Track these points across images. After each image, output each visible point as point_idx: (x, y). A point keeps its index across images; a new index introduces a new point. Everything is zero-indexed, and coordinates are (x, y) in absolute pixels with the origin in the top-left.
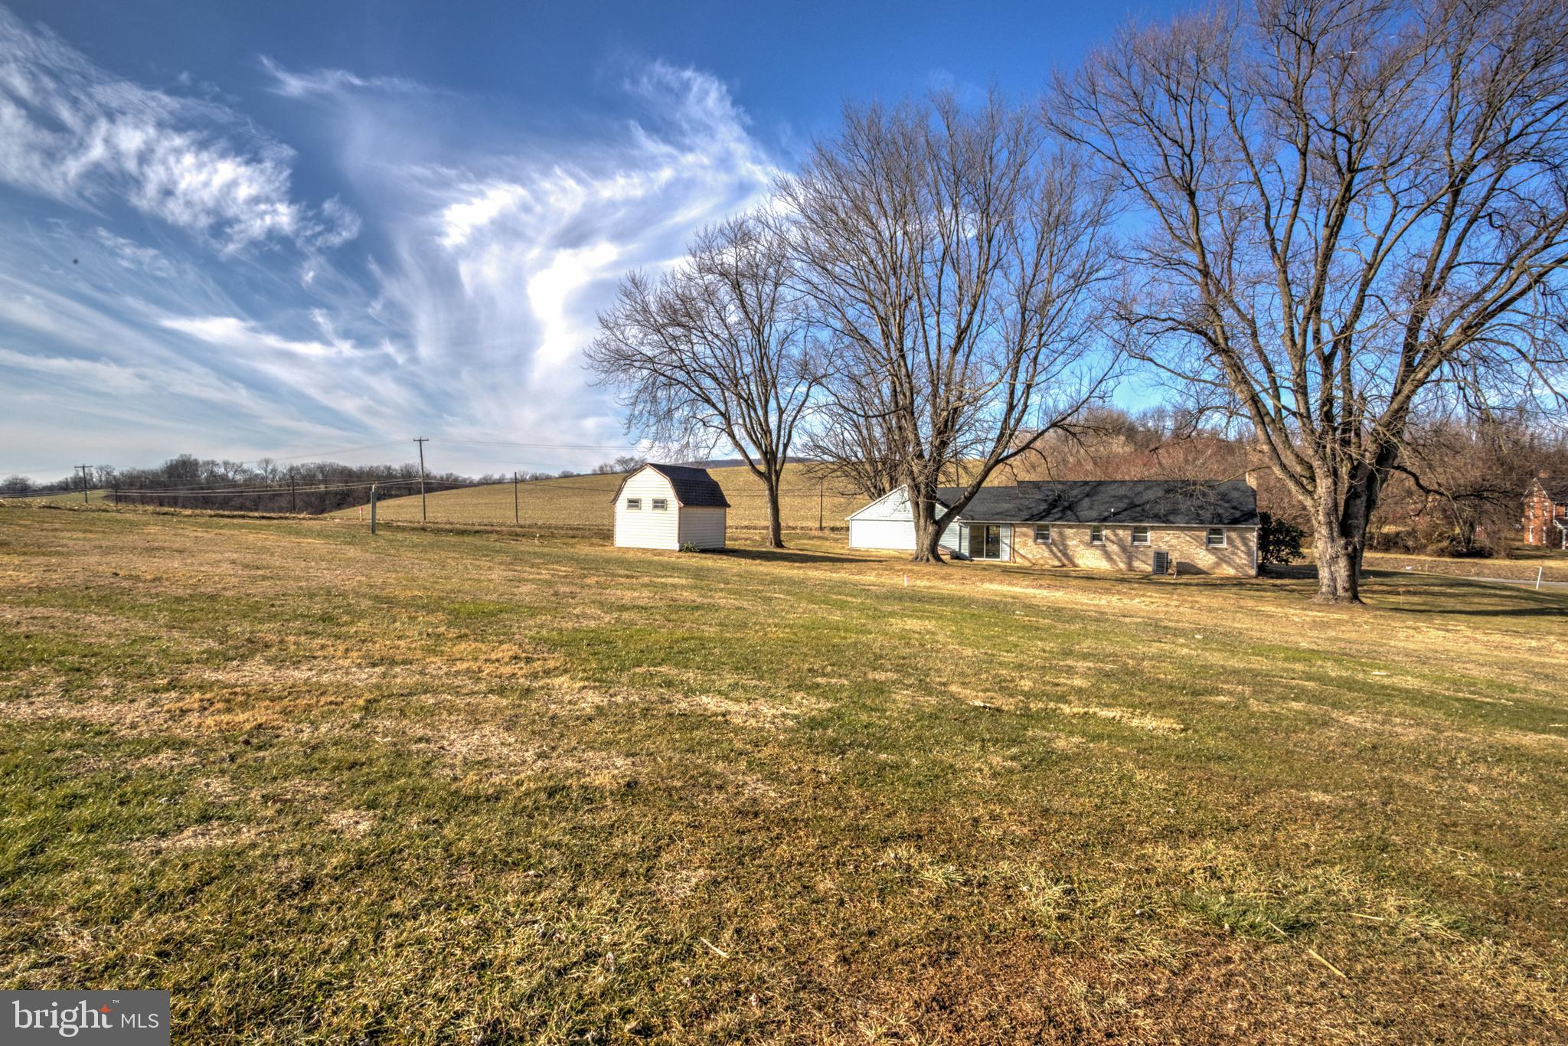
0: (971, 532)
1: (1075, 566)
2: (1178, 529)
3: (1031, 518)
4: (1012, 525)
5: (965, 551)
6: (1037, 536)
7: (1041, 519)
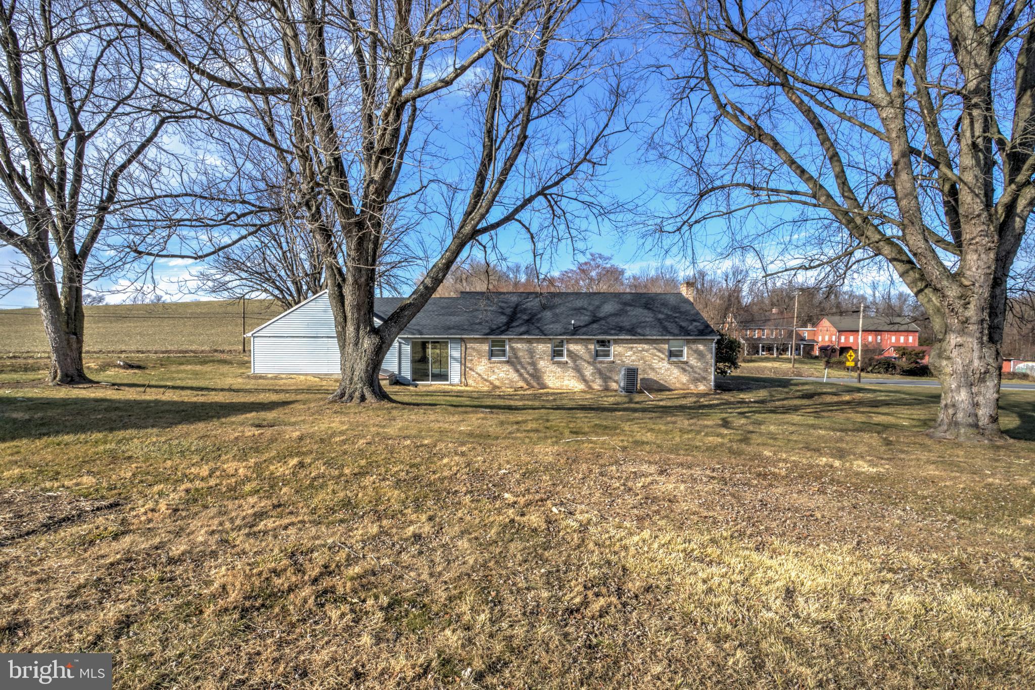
0: (414, 352)
1: (544, 386)
2: (647, 341)
3: (492, 332)
4: (462, 340)
5: (407, 374)
6: (492, 354)
7: (502, 333)
